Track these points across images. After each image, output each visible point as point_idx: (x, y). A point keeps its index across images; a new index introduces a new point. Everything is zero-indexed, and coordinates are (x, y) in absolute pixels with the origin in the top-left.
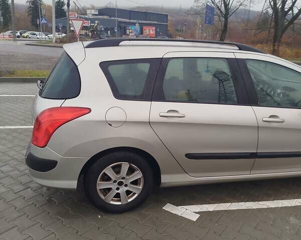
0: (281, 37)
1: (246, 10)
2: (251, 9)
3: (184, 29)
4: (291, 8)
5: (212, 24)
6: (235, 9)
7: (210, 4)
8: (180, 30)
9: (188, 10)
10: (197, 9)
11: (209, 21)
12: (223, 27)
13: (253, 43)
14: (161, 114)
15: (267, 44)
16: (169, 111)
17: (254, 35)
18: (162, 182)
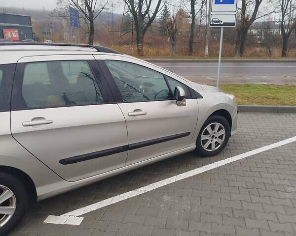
0: (143, 38)
1: (109, 13)
2: (114, 12)
3: (51, 31)
4: (147, 12)
5: (78, 26)
6: (99, 12)
7: (73, 7)
8: (47, 33)
9: (52, 13)
10: (61, 11)
11: (74, 23)
12: (90, 29)
13: (120, 44)
14: (24, 124)
15: (132, 44)
16: (33, 120)
17: (120, 36)
18: (38, 195)
